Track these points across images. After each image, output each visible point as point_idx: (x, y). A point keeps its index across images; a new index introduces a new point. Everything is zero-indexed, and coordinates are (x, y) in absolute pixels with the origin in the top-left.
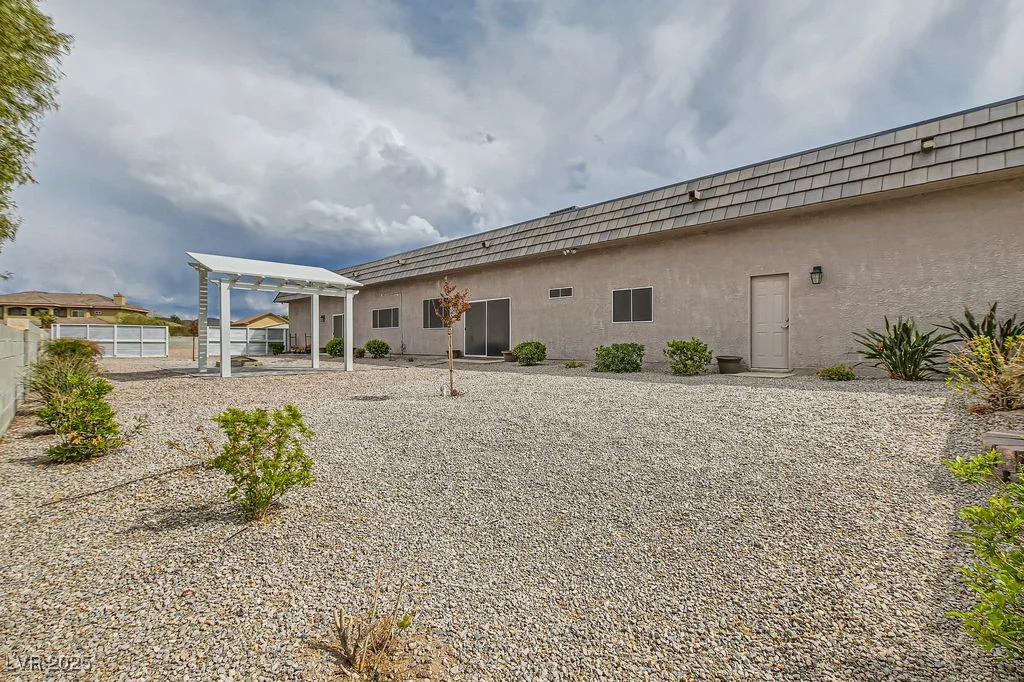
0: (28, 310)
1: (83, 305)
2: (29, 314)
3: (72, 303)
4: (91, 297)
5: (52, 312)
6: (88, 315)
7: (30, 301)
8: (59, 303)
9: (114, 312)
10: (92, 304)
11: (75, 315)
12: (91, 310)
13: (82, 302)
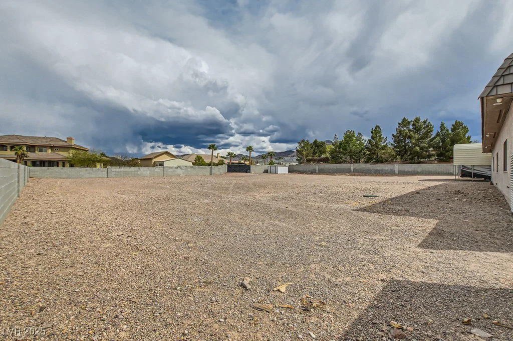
0: (9, 147)
1: (47, 144)
2: (9, 150)
3: (39, 143)
4: (52, 139)
5: (25, 149)
6: (50, 151)
7: (9, 141)
8: (30, 142)
9: (66, 149)
10: (52, 143)
11: (41, 151)
12: (52, 147)
13: (46, 142)
